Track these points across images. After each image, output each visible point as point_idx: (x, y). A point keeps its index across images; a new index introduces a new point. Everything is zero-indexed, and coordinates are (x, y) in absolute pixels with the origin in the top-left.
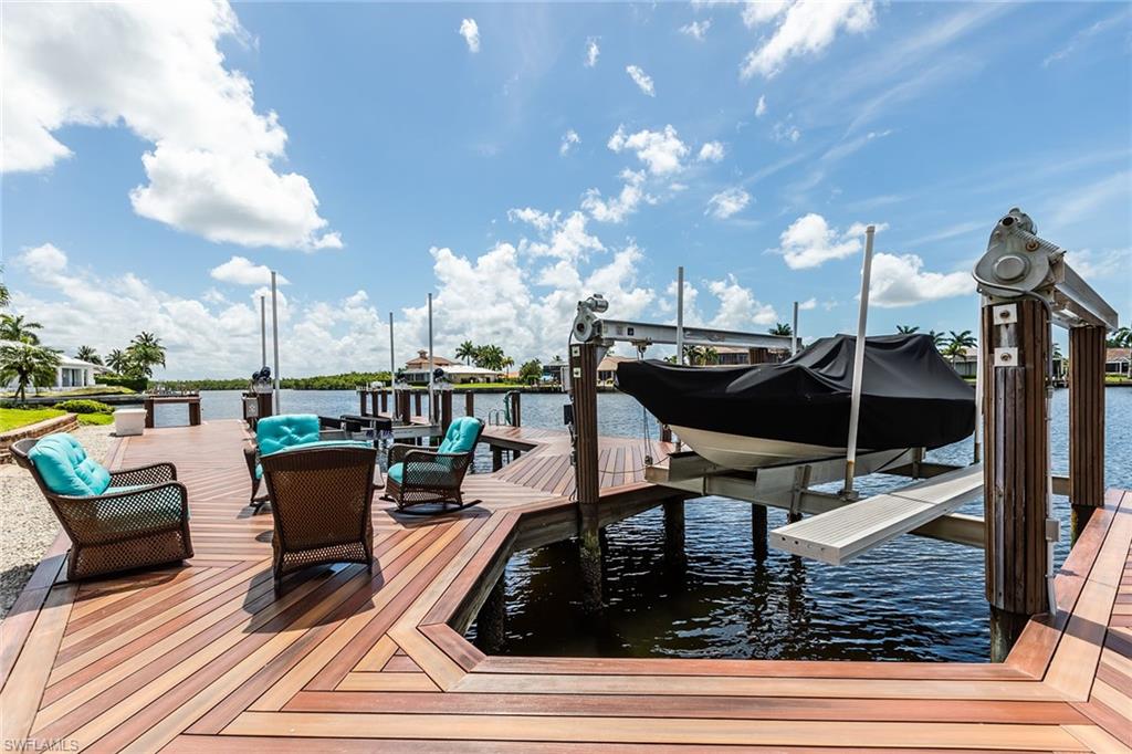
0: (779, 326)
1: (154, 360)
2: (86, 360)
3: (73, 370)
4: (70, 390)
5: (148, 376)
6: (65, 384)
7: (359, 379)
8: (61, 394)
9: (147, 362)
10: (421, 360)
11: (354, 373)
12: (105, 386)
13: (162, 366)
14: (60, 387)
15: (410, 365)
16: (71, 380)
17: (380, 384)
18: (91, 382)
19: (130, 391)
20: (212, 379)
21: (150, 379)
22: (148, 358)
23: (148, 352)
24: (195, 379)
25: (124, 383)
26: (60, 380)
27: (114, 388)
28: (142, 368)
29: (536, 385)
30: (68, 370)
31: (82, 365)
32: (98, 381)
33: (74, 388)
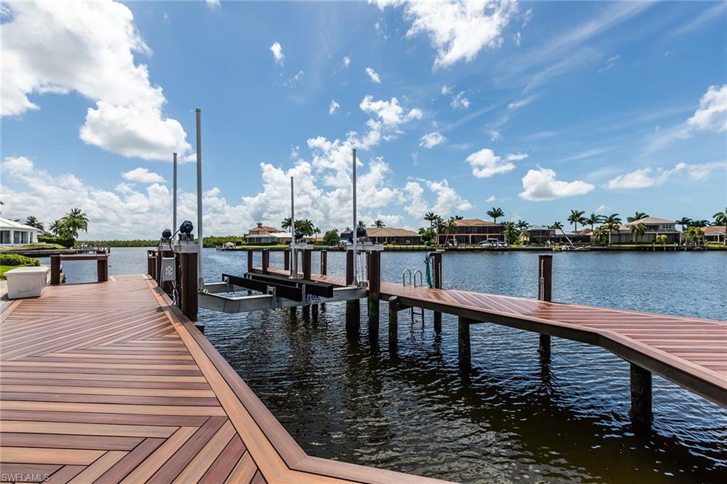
0: (494, 209)
1: (80, 227)
2: (33, 226)
3: (22, 232)
4: (19, 246)
5: (75, 237)
6: (16, 241)
7: (216, 241)
8: (12, 248)
9: (74, 227)
10: (258, 229)
11: (212, 237)
12: (45, 243)
13: (85, 230)
14: (12, 244)
15: (251, 232)
16: (20, 240)
17: (232, 244)
18: (35, 240)
19: (62, 247)
20: (119, 240)
21: (77, 240)
22: (75, 225)
23: (76, 221)
24: (107, 240)
25: (59, 242)
26: (12, 239)
27: (51, 245)
28: (71, 232)
29: (337, 246)
30: (18, 232)
31: (28, 229)
32: (40, 240)
33: (21, 245)
